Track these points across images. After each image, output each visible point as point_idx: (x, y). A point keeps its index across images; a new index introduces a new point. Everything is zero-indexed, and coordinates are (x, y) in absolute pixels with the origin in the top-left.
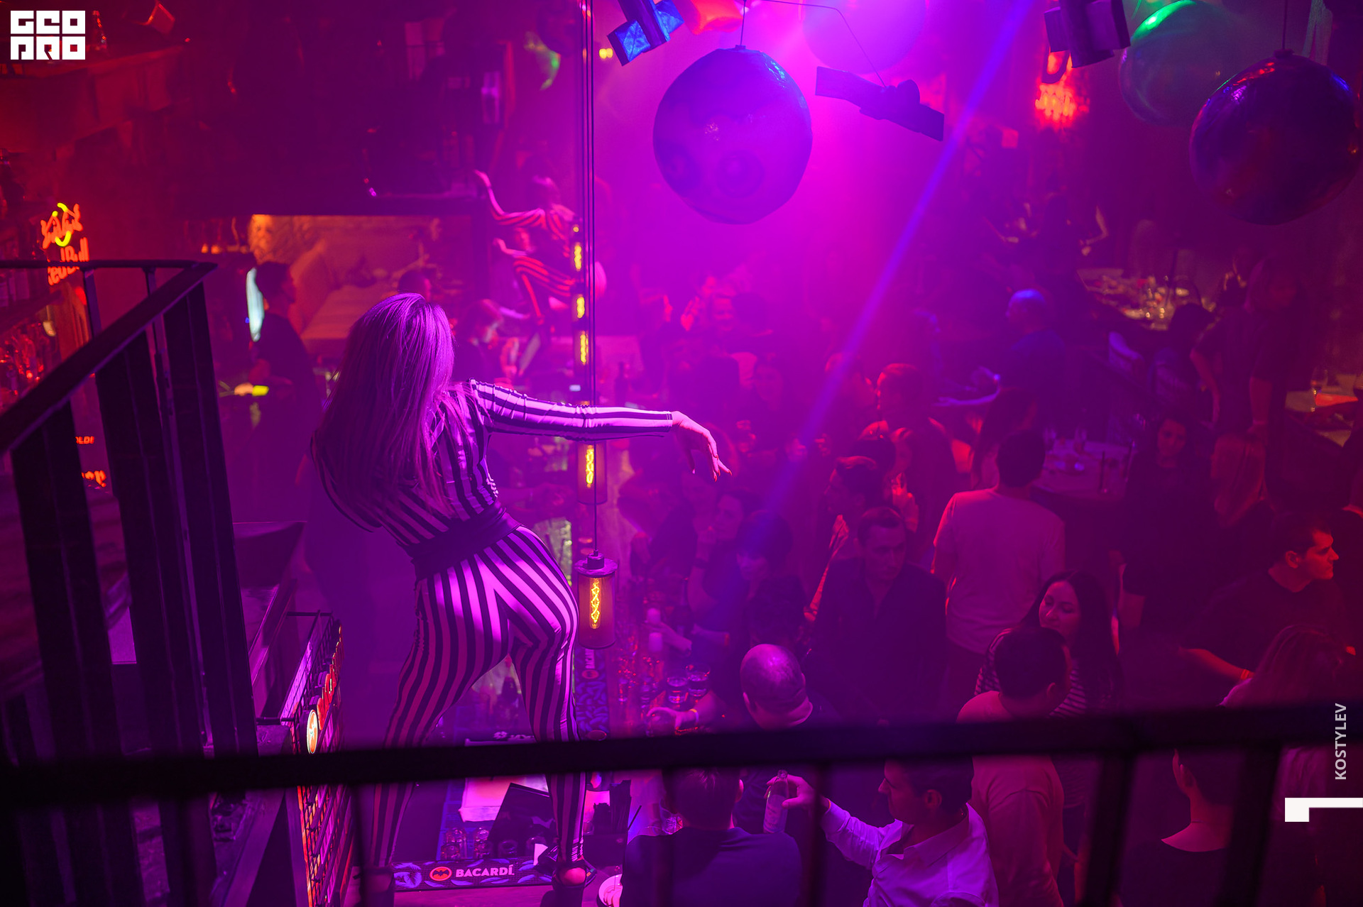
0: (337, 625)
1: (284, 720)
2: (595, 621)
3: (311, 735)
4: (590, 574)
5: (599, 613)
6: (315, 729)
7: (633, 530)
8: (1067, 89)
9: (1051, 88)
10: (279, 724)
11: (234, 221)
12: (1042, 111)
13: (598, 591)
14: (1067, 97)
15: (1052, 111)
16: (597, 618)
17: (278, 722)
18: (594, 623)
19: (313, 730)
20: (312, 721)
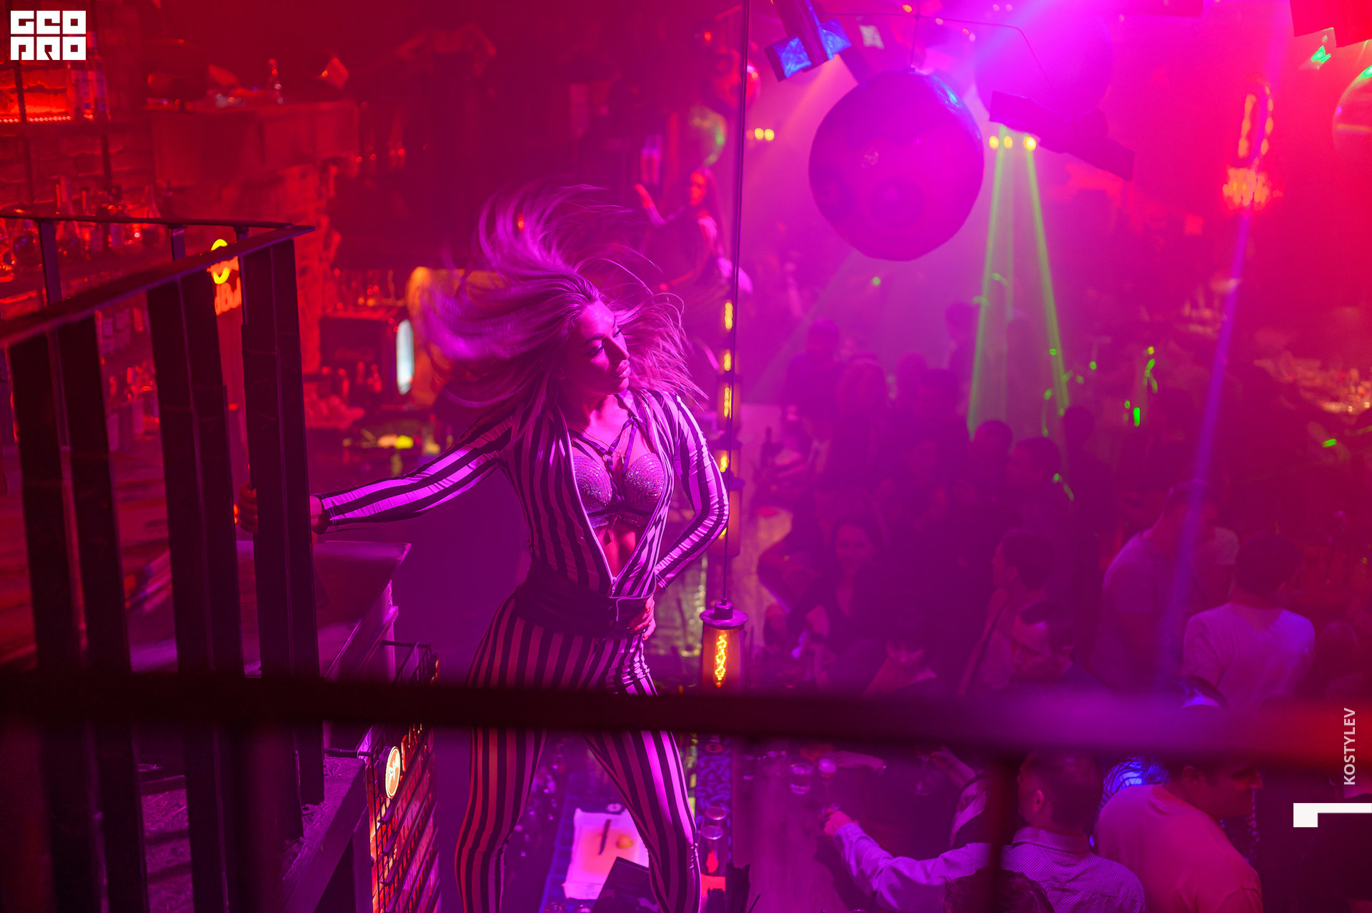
0: (434, 658)
1: (362, 754)
2: (720, 679)
3: (391, 775)
4: (716, 624)
5: (724, 670)
6: (397, 769)
7: (770, 599)
8: (1260, 174)
9: (1242, 172)
10: (356, 757)
11: (391, 273)
12: (1230, 198)
13: (725, 646)
14: (1259, 181)
15: (1242, 198)
16: (722, 676)
17: (354, 755)
18: (718, 681)
19: (394, 769)
20: (394, 758)
